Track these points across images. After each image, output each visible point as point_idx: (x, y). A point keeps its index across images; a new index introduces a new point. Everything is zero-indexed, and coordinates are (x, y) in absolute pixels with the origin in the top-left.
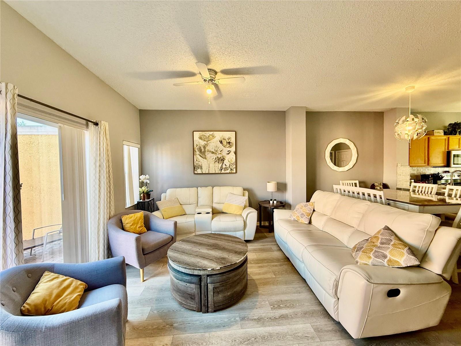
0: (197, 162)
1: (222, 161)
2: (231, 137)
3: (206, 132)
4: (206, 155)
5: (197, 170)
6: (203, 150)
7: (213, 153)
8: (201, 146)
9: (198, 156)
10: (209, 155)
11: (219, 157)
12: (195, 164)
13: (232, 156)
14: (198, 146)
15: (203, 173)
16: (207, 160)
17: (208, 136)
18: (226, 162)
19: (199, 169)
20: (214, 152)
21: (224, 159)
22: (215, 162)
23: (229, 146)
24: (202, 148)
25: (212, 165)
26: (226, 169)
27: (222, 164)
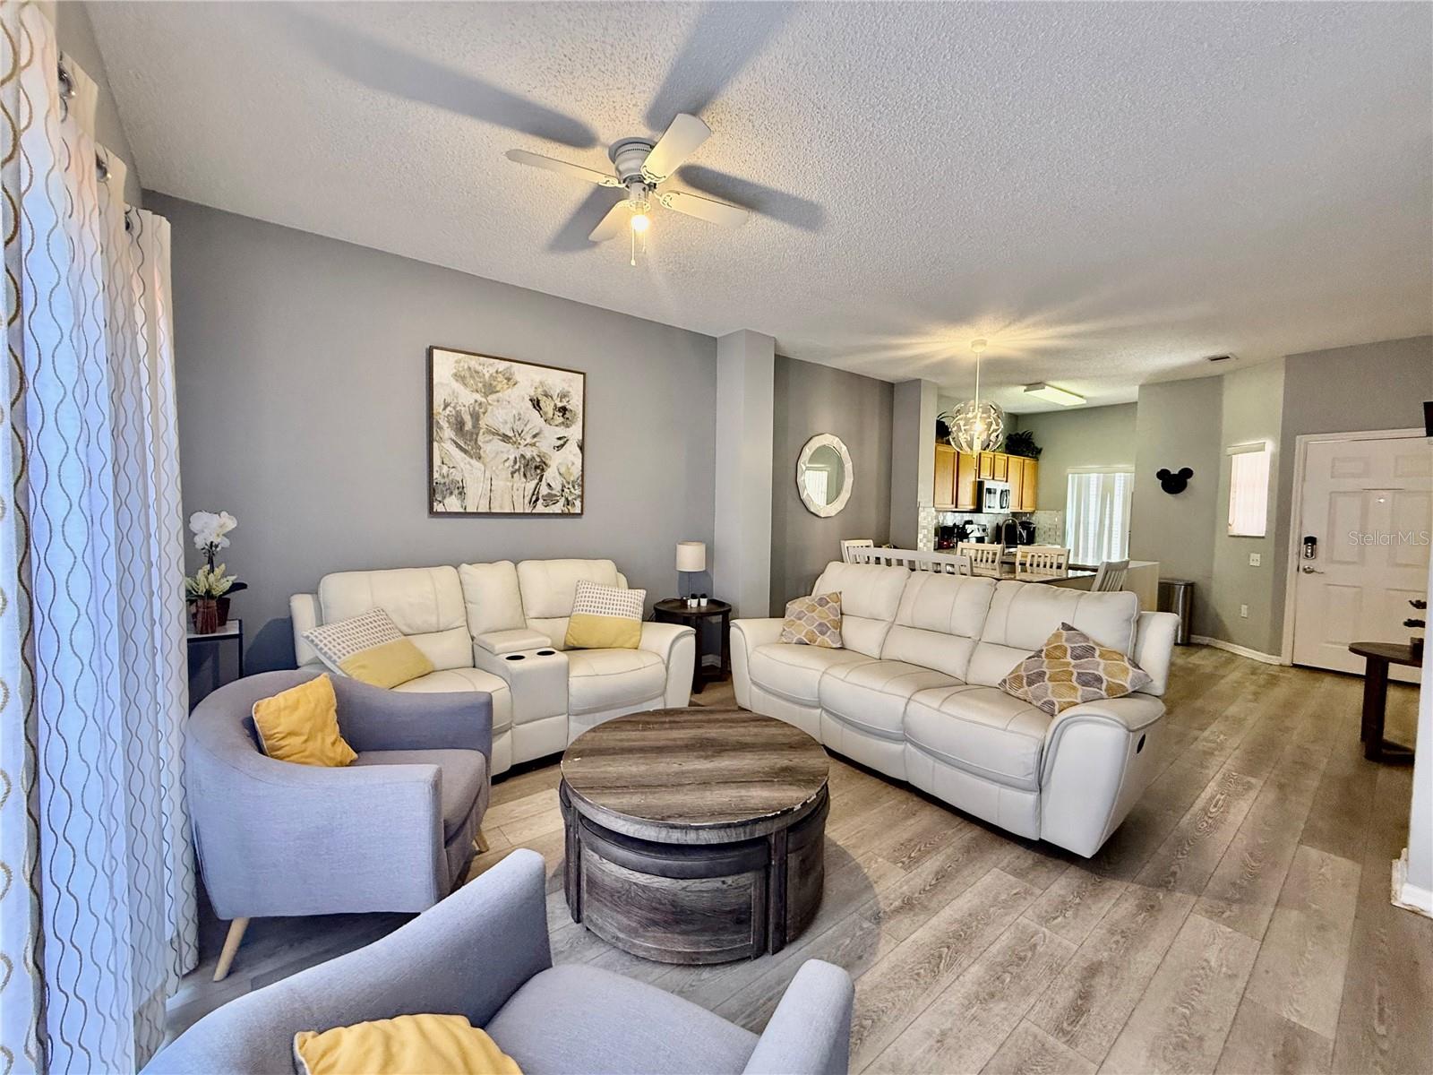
0: (445, 468)
1: (539, 471)
2: (570, 389)
3: (482, 358)
4: (480, 443)
5: (444, 498)
6: (469, 426)
7: (505, 438)
8: (463, 409)
9: (446, 447)
10: (490, 447)
11: (528, 456)
12: (436, 475)
13: (571, 458)
14: (449, 408)
15: (468, 510)
16: (483, 463)
17: (491, 375)
18: (551, 474)
19: (454, 496)
20: (510, 438)
21: (545, 463)
22: (513, 473)
23: (561, 419)
24: (467, 418)
25: (502, 483)
26: (551, 499)
27: (536, 481)
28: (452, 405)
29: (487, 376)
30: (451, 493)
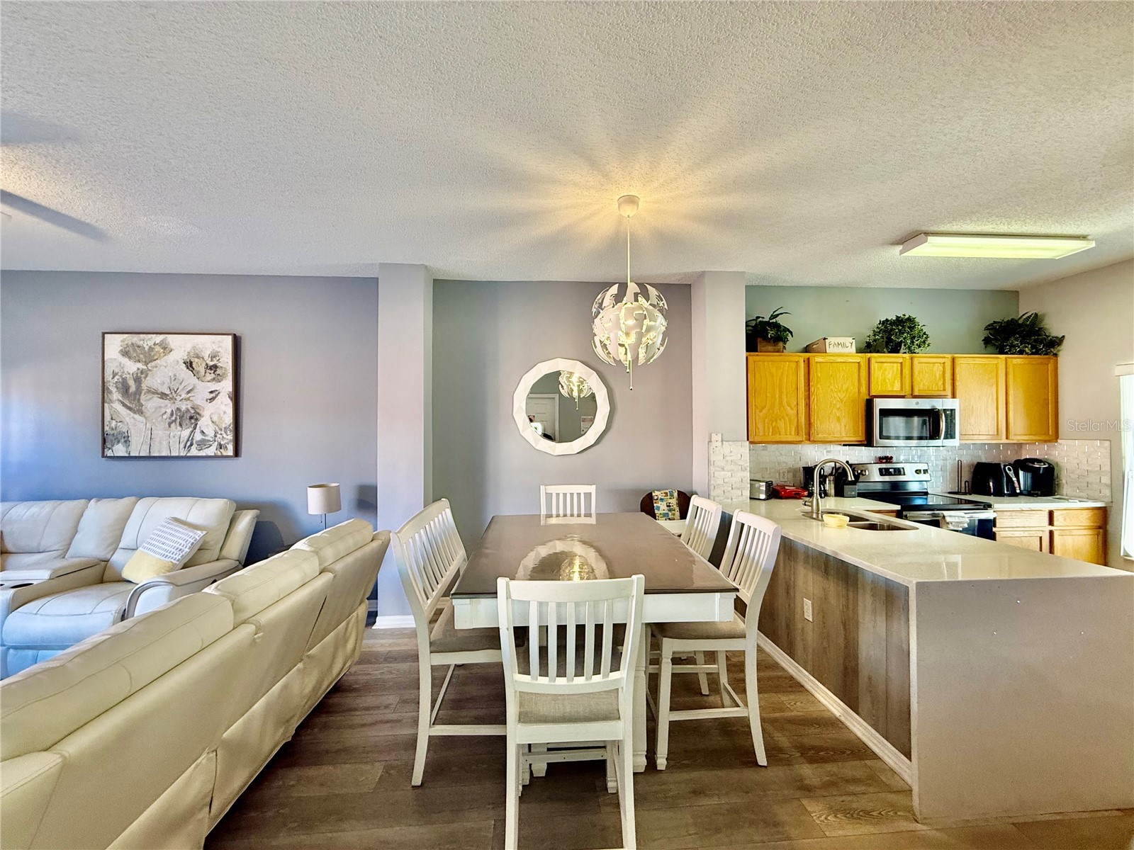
0: (114, 424)
1: (193, 421)
2: (220, 349)
3: (142, 336)
4: (142, 401)
5: (113, 446)
6: (133, 388)
7: (163, 396)
8: (128, 376)
9: (116, 406)
10: (151, 403)
11: (183, 408)
12: (107, 428)
13: (223, 408)
14: (117, 377)
15: (132, 455)
16: (144, 416)
17: (150, 347)
18: (204, 423)
19: (120, 444)
20: (167, 395)
21: (198, 414)
22: (170, 424)
23: (213, 376)
24: (132, 383)
25: (160, 432)
26: (203, 444)
27: (191, 429)
28: (120, 374)
29: (147, 348)
30: (119, 442)
